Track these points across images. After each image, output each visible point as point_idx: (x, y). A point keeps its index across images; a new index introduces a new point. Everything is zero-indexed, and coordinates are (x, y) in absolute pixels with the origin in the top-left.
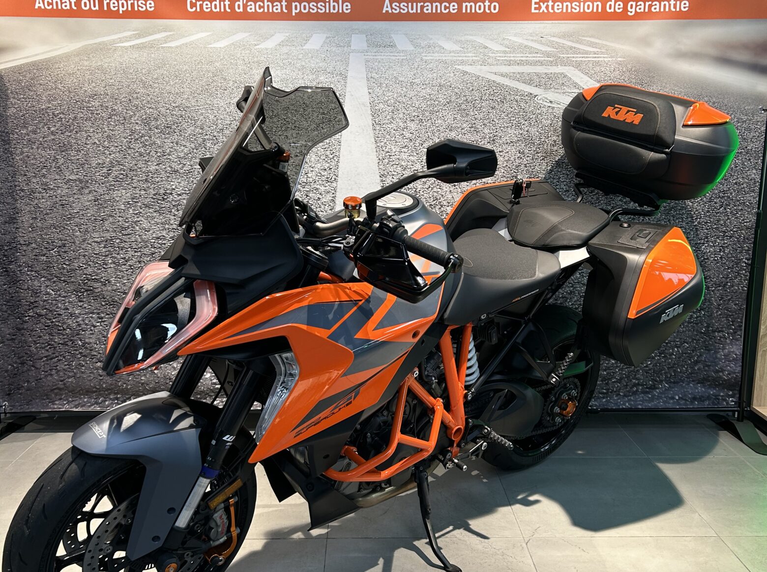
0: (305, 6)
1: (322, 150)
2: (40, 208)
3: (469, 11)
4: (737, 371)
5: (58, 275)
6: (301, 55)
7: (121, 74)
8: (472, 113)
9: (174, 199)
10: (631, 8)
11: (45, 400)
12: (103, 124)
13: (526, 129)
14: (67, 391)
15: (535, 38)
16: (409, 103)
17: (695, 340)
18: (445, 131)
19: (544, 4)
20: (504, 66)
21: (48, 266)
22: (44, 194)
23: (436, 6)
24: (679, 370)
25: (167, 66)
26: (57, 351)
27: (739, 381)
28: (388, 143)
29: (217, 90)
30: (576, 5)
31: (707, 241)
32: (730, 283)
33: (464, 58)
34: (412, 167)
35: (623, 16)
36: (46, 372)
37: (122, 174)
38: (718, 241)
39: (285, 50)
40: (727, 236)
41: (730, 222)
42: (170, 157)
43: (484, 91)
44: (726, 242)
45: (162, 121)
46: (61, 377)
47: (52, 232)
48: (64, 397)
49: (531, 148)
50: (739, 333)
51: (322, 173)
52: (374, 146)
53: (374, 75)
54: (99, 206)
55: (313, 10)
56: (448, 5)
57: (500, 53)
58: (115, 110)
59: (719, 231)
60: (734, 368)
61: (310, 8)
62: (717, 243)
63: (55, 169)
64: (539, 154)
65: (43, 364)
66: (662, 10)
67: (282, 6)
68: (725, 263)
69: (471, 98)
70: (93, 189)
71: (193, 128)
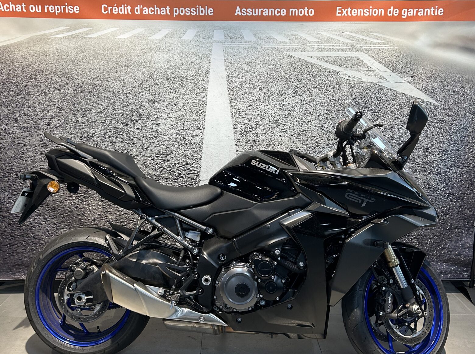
0: (182, 10)
1: (194, 108)
2: (4, 146)
3: (294, 15)
4: (470, 255)
5: (17, 190)
6: (180, 44)
7: (57, 56)
8: (295, 84)
9: (94, 140)
10: (404, 13)
11: (9, 272)
12: (46, 90)
13: (332, 95)
14: (24, 266)
15: (338, 33)
16: (253, 76)
17: (442, 234)
18: (277, 96)
19: (345, 10)
20: (317, 52)
21: (10, 184)
22: (6, 137)
23: (272, 11)
24: (431, 254)
25: (89, 50)
26: (17, 241)
27: (471, 262)
28: (238, 103)
29: (122, 67)
30: (366, 11)
31: (452, 170)
32: (466, 197)
33: (290, 47)
34: (254, 119)
35: (399, 18)
36: (10, 254)
37: (59, 123)
38: (459, 169)
39: (169, 40)
40: (465, 166)
41: (468, 157)
42: (91, 112)
43: (303, 68)
44: (464, 170)
45: (85, 88)
46: (20, 257)
47: (12, 162)
48: (22, 270)
49: (335, 107)
50: (471, 230)
51: (195, 123)
52: (229, 105)
53: (229, 57)
54: (44, 144)
55: (188, 13)
56: (279, 10)
57: (315, 43)
58: (53, 80)
59: (460, 163)
60: (468, 253)
61: (185, 12)
62: (458, 171)
63: (13, 120)
64: (340, 112)
65: (7, 248)
66: (425, 14)
67: (166, 10)
68: (463, 184)
69: (294, 73)
70: (39, 133)
71: (106, 93)
